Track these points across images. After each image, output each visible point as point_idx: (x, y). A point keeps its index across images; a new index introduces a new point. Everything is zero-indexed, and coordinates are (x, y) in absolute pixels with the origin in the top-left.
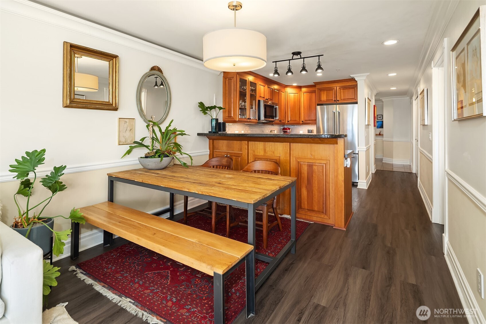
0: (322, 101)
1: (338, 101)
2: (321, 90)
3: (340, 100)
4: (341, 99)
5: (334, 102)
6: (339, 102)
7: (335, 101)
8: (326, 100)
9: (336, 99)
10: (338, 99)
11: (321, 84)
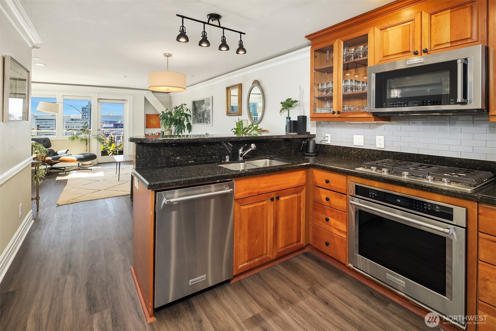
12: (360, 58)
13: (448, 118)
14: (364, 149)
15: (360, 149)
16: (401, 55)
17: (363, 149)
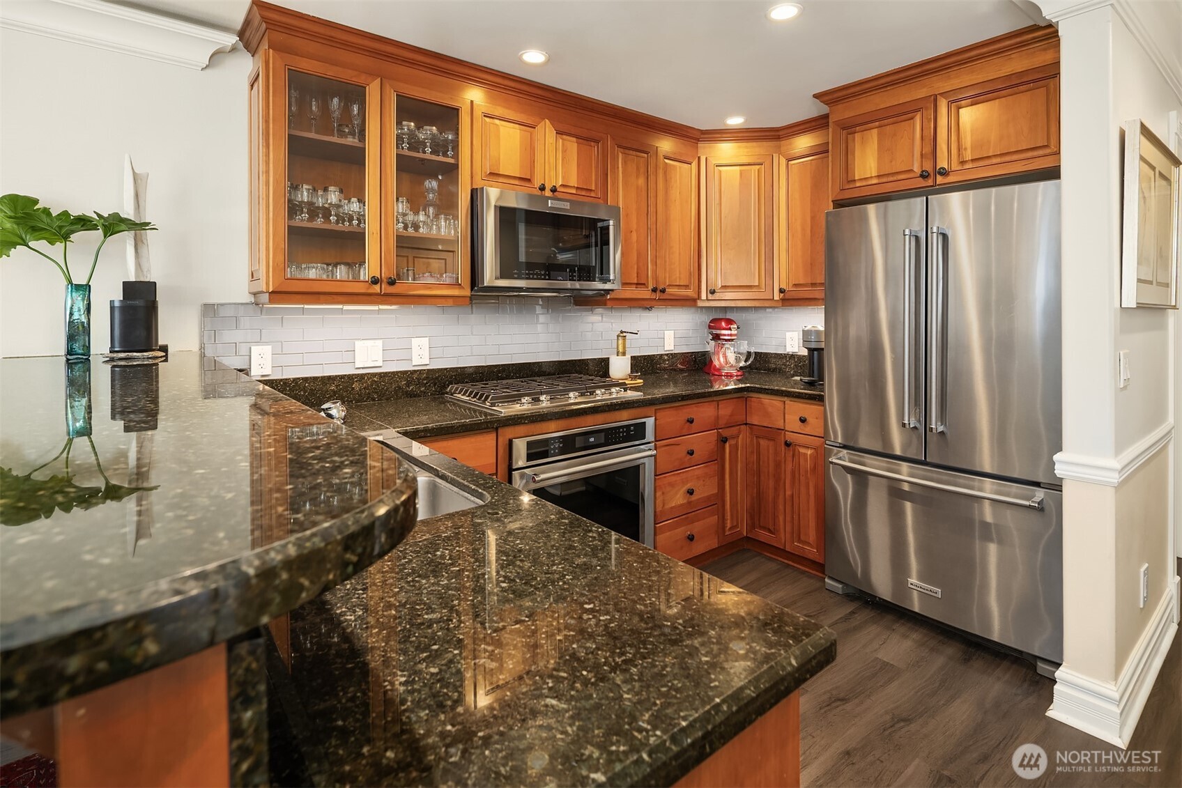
0: (858, 184)
1: (944, 173)
2: (850, 127)
3: (955, 166)
4: (963, 163)
5: (922, 183)
6: (951, 179)
7: (924, 175)
8: (879, 176)
9: (928, 167)
10: (943, 163)
11: (854, 95)
12: (424, 152)
13: (540, 300)
14: (386, 374)
15: (374, 375)
16: (516, 182)
17: (383, 373)
